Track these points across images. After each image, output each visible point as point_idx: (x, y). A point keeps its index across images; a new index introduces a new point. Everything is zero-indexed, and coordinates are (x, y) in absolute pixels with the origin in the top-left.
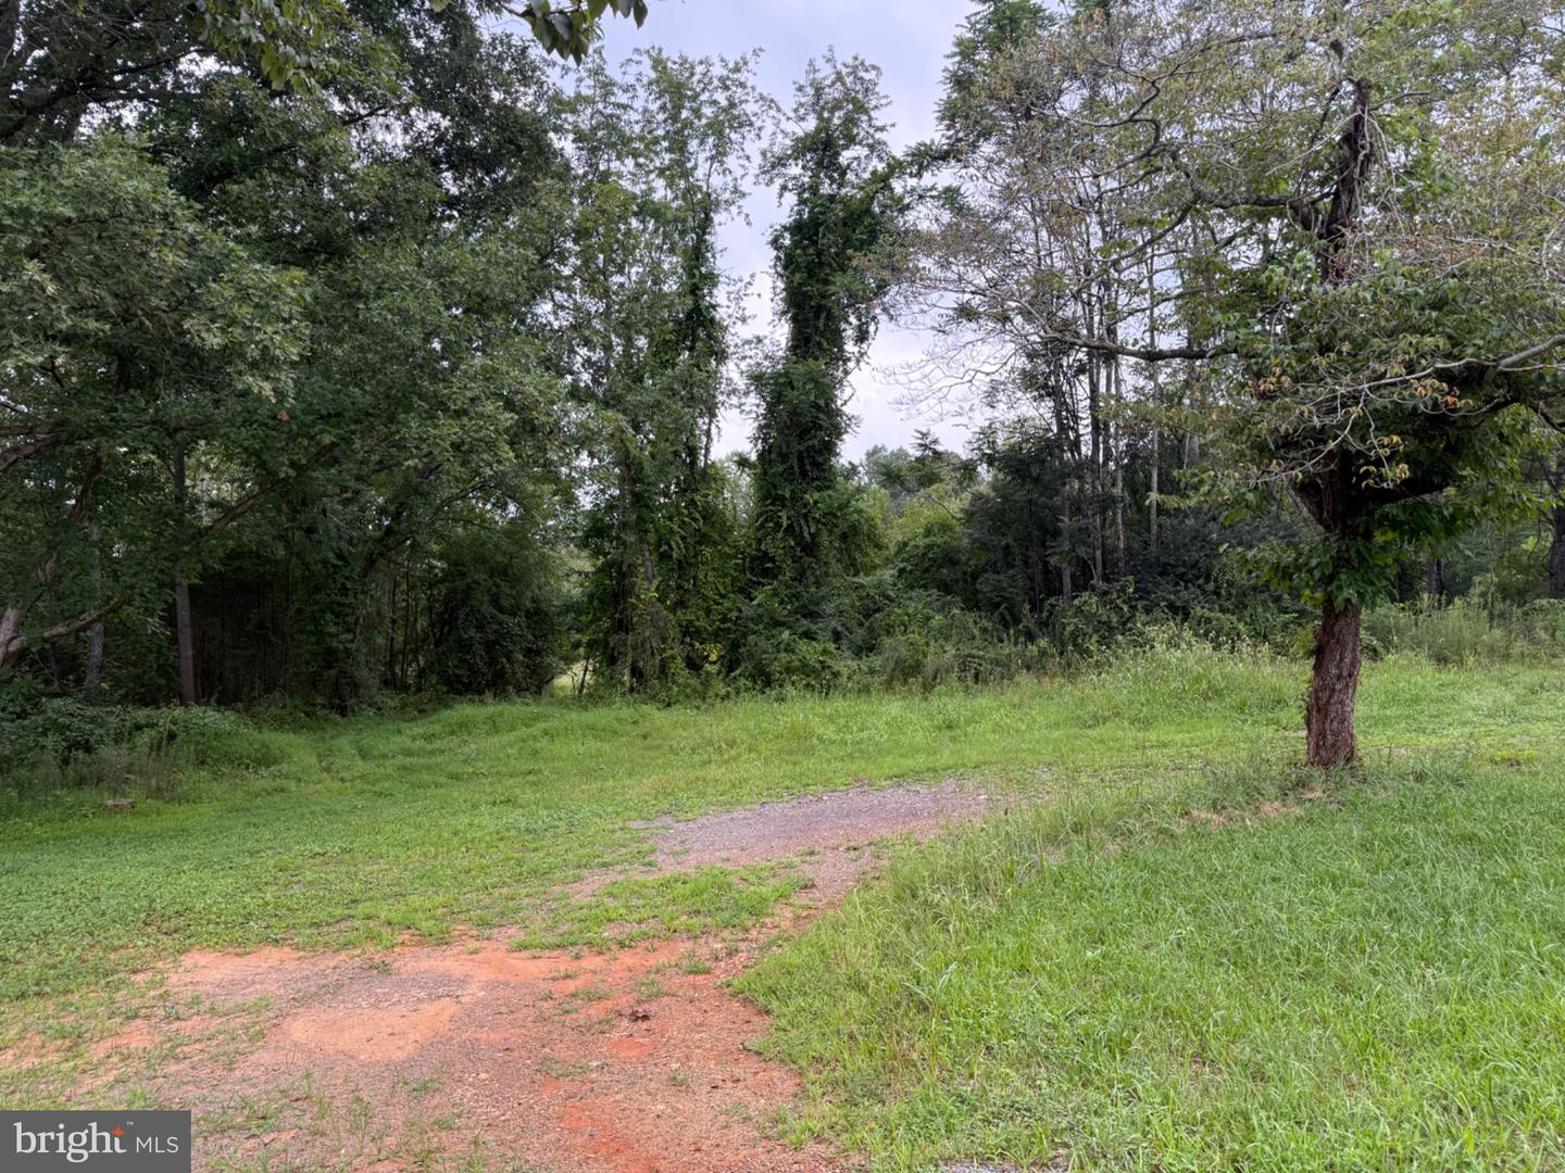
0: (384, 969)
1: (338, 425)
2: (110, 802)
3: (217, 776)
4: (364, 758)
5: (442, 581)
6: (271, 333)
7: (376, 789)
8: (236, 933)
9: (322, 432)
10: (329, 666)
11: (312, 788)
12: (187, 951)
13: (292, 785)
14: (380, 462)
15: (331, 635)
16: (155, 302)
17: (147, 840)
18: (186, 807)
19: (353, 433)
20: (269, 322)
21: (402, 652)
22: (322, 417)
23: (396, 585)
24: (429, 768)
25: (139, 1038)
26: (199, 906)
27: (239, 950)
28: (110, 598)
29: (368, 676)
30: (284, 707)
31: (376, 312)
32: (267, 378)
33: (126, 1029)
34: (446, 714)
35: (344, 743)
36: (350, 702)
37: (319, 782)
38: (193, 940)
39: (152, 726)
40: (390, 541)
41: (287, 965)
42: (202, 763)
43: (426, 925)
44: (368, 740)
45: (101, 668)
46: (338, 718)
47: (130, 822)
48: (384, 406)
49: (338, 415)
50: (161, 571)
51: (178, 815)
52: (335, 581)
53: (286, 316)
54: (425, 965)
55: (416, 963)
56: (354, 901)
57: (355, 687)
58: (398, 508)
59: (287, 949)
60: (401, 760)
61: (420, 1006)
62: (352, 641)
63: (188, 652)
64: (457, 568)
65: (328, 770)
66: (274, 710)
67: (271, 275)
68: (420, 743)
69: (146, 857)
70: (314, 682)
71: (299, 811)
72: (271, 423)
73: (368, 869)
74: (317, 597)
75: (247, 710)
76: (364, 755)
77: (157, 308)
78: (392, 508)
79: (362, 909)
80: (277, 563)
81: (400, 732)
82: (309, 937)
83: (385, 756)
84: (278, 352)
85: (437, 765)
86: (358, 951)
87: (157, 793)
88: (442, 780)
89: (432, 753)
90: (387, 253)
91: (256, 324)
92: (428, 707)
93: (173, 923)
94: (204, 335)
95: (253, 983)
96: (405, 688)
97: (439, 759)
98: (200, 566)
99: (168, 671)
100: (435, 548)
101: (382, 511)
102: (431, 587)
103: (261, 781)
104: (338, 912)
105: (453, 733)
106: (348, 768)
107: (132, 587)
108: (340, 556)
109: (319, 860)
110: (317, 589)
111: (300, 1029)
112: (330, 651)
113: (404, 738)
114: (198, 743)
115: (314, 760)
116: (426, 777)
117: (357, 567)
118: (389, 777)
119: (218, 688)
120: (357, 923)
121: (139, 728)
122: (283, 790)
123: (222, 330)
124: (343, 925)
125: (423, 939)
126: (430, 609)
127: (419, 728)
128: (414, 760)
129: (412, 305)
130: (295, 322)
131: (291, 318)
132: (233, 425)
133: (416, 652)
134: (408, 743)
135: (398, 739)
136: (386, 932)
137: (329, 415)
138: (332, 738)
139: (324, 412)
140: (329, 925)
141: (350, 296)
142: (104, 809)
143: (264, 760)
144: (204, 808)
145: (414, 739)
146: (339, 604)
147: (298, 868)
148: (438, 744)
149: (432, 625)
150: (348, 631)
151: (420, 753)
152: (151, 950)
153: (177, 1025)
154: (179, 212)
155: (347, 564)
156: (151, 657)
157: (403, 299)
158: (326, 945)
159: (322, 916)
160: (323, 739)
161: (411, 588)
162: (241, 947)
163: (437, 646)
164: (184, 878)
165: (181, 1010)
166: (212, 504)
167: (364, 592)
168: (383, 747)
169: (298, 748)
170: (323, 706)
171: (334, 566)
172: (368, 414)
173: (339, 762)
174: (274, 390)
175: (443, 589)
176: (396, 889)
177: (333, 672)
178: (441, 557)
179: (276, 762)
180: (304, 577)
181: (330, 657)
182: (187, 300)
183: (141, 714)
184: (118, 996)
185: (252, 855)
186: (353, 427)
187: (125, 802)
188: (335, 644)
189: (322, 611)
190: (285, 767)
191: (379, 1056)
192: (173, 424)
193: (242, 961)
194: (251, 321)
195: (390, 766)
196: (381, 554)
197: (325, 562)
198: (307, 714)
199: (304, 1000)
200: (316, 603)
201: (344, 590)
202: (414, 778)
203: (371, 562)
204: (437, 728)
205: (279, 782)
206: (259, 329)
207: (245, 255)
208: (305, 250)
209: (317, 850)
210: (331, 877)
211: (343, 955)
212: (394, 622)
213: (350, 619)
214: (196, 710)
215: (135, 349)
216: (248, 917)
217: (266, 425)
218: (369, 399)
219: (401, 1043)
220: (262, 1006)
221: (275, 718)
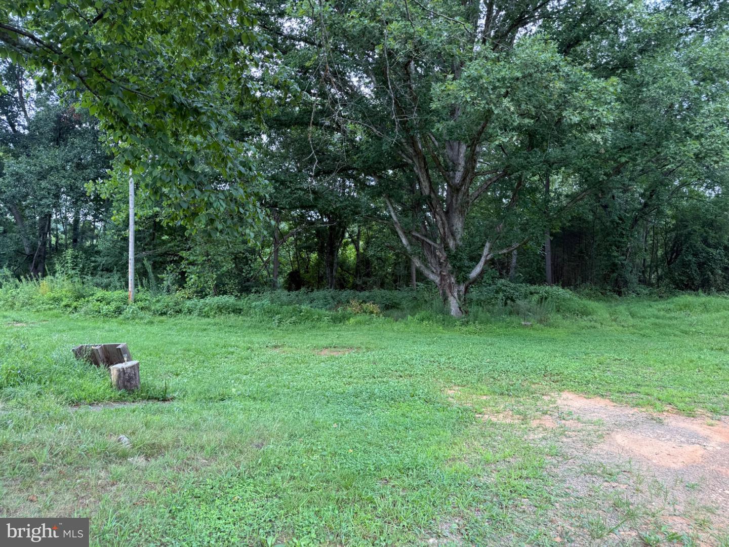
0: (660, 422)
1: (629, 152)
2: (523, 323)
3: (564, 317)
4: (633, 317)
5: (673, 230)
6: (602, 110)
7: (641, 332)
8: (584, 387)
9: (620, 156)
10: (613, 272)
11: (608, 328)
12: (563, 391)
13: (599, 325)
14: (642, 170)
15: (615, 257)
16: (550, 106)
17: (540, 341)
18: (552, 329)
19: (637, 155)
20: (601, 106)
21: (650, 266)
22: (621, 149)
23: (648, 232)
24: (669, 326)
25: (549, 422)
26: (566, 373)
27: (587, 396)
28: (524, 238)
29: (633, 278)
30: (591, 290)
31: (652, 91)
32: (599, 133)
33: (543, 418)
34: (676, 299)
35: (622, 308)
36: (623, 290)
37: (611, 326)
38: (565, 387)
39: (538, 293)
40: (647, 210)
41: (609, 407)
42: (558, 311)
43: (681, 405)
44: (635, 308)
45: (516, 268)
46: (617, 297)
47: (532, 332)
48: (654, 139)
49: (630, 147)
50: (545, 226)
51: (549, 332)
52: (617, 231)
53: (608, 101)
54: (682, 425)
55: (675, 422)
56: (639, 385)
57: (626, 283)
58: (652, 193)
59: (608, 401)
60: (653, 320)
61: (683, 445)
62: (625, 260)
63: (549, 262)
64: (682, 223)
65: (615, 320)
66: (587, 291)
67: (602, 83)
68: (662, 313)
69: (540, 348)
70: (606, 278)
71: (604, 338)
72: (596, 155)
73: (644, 371)
74: (608, 238)
75: (575, 289)
76: (633, 315)
77: (551, 109)
78: (648, 193)
79: (642, 389)
80: (588, 222)
81: (651, 306)
82: (619, 397)
83: (644, 317)
84: (605, 120)
85: (674, 325)
86: (644, 410)
87: (540, 321)
88: (677, 333)
89: (670, 318)
90: (659, 59)
91: (595, 108)
92: (664, 295)
93: (556, 378)
94: (572, 117)
95: (594, 412)
96: (652, 285)
97: (675, 322)
98: (560, 224)
99: (540, 270)
100: (669, 213)
101: (642, 195)
102: (666, 233)
103: (584, 322)
104: (631, 388)
105: (681, 309)
106: (625, 321)
107: (533, 233)
108: (620, 219)
109: (618, 362)
110: (608, 235)
111: (620, 438)
112: (615, 265)
113: (653, 309)
114: (556, 302)
115: (608, 316)
116: (668, 330)
117: (629, 223)
118: (647, 328)
119: (561, 278)
120: (642, 396)
121: (531, 293)
122: (594, 327)
123: (579, 113)
124: (634, 395)
125: (679, 412)
126: (666, 244)
127: (662, 305)
128: (661, 321)
129: (674, 83)
130: (612, 104)
131: (611, 102)
132: (578, 158)
133: (657, 267)
134: (656, 312)
135: (650, 309)
136: (658, 403)
137: (625, 148)
138: (616, 306)
139: (622, 147)
140: (627, 394)
141: (638, 86)
142: (520, 326)
143: (585, 313)
144: (560, 330)
145: (659, 310)
146: (619, 242)
147: (608, 364)
148: (673, 314)
149: (666, 253)
150: (623, 255)
151: (663, 318)
152: (548, 387)
153: (563, 422)
154: (561, 64)
155: (623, 222)
156: (534, 264)
157: (669, 81)
158: (627, 402)
159: (623, 389)
160: (611, 307)
161: (656, 234)
162: (587, 394)
163: (669, 264)
164: (557, 360)
165: (565, 416)
166: (567, 196)
167: (631, 236)
168: (642, 313)
169: (600, 309)
170: (610, 291)
171: (617, 223)
172: (645, 144)
173: (621, 318)
174: (602, 139)
175: (674, 234)
176: (660, 383)
177: (615, 275)
178: (673, 217)
179: (590, 314)
180: (602, 230)
181: (614, 267)
182: (563, 103)
183: (533, 288)
184: (538, 403)
185: (586, 355)
186: (637, 152)
187: (529, 324)
188: (617, 261)
189: (610, 245)
190: (595, 317)
191: (663, 463)
192: (552, 160)
193: (588, 401)
194: (593, 107)
195: (649, 322)
196: (641, 217)
197: (612, 222)
198: (602, 294)
199: (619, 426)
200: (608, 241)
201: (622, 235)
202: (661, 330)
203: (636, 220)
204: (672, 306)
205: (593, 323)
206: (596, 110)
207: (590, 76)
208: (612, 69)
209: (616, 357)
210: (625, 371)
211: (636, 409)
212: (646, 250)
213: (624, 249)
214: (555, 288)
215: (536, 130)
216: (588, 382)
217: (593, 156)
218: (645, 137)
219: (675, 460)
220: (600, 423)
221: (587, 294)
